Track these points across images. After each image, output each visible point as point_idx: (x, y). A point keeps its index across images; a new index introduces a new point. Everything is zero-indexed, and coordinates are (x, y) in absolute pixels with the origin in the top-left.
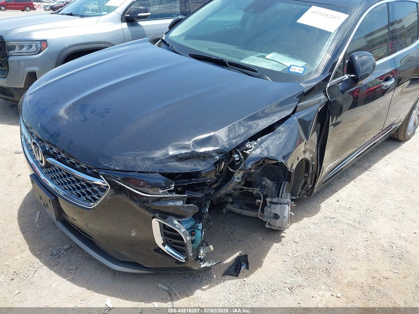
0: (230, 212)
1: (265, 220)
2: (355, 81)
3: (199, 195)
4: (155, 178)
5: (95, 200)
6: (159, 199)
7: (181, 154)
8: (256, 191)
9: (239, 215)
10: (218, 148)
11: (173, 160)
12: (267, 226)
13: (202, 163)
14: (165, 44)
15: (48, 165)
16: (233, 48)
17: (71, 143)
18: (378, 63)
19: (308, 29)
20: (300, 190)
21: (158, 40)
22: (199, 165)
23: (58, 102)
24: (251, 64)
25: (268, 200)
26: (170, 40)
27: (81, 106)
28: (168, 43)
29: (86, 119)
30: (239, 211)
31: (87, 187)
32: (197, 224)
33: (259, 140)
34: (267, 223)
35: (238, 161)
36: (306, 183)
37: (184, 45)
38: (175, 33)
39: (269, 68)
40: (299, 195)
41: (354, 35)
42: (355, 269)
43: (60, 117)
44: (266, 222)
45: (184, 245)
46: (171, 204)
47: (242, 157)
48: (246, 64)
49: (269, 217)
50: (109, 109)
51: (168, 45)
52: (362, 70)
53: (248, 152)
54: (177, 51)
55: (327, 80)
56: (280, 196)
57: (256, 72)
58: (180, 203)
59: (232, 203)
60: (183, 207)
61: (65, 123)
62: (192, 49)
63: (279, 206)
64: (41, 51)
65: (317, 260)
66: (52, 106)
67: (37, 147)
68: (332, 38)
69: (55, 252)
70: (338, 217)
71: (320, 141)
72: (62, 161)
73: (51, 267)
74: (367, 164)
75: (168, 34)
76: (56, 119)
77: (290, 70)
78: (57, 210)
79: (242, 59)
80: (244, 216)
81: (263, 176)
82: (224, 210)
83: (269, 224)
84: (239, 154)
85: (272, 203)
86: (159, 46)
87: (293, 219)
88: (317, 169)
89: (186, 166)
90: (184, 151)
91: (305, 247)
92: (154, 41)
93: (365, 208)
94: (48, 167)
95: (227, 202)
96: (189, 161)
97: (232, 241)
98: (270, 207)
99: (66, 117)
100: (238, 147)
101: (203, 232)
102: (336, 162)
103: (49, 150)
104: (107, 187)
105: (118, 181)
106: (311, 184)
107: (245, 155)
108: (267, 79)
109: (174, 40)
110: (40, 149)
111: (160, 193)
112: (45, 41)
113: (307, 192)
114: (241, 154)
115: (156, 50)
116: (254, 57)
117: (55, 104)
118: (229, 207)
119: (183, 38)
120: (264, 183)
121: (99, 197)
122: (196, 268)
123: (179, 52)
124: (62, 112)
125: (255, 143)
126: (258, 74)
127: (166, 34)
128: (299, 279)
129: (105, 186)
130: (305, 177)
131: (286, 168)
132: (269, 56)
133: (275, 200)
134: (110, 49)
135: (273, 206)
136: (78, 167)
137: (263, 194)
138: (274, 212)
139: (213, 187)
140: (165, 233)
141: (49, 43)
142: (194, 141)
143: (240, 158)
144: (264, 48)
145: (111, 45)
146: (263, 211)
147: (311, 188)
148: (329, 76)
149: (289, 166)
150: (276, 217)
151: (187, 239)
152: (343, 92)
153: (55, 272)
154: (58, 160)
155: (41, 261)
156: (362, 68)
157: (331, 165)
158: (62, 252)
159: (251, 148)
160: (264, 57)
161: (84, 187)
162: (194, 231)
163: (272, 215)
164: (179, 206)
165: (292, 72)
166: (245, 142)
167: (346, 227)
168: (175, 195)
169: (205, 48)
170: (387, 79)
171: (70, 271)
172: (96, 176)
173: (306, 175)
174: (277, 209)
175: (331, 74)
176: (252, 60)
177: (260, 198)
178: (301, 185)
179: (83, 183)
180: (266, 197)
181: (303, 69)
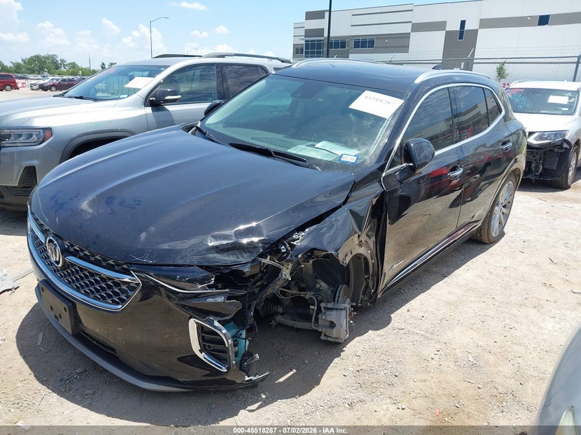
0: (280, 325)
1: (320, 330)
2: (413, 170)
3: (242, 292)
4: (193, 272)
5: (123, 301)
6: (197, 296)
7: (221, 245)
8: (309, 295)
9: (291, 328)
10: (262, 238)
11: (213, 251)
12: (323, 338)
13: (245, 255)
14: (201, 132)
15: (67, 266)
16: (280, 137)
17: (98, 237)
18: (437, 153)
19: (361, 115)
20: (361, 296)
21: (193, 127)
22: (242, 257)
23: (79, 195)
24: (299, 153)
25: (323, 305)
26: (207, 128)
27: (108, 198)
28: (204, 131)
29: (113, 212)
30: (290, 323)
31: (114, 287)
32: (241, 332)
33: (307, 230)
34: (323, 334)
35: (284, 253)
36: (367, 286)
37: (222, 132)
38: (212, 119)
39: (319, 157)
40: (361, 302)
41: (409, 126)
42: (425, 381)
43: (83, 211)
44: (321, 333)
45: (225, 351)
46: (210, 300)
47: (289, 249)
48: (294, 154)
49: (325, 326)
50: (139, 201)
51: (205, 134)
52: (419, 158)
53: (295, 243)
54: (214, 139)
55: (382, 169)
56: (336, 300)
57: (305, 161)
58: (220, 299)
59: (282, 314)
60: (224, 303)
61: (89, 217)
62: (234, 138)
63: (334, 312)
64: (43, 141)
65: (382, 373)
66: (71, 199)
67: (55, 245)
68: (386, 124)
69: (66, 377)
70: (409, 328)
71: (379, 238)
72: (85, 258)
73: (61, 393)
74: (445, 270)
75: (204, 121)
76: (78, 213)
77: (342, 159)
78: (73, 320)
79: (289, 149)
80: (298, 330)
81: (316, 278)
82: (273, 323)
83: (325, 335)
84: (285, 245)
85: (327, 309)
86: (193, 134)
87: (355, 332)
88: (378, 270)
89: (228, 259)
90: (225, 242)
91: (368, 361)
92: (188, 129)
93: (440, 318)
94: (65, 269)
95: (276, 313)
96: (230, 252)
97: (282, 357)
98: (325, 314)
99: (90, 211)
100: (284, 238)
101: (248, 342)
102: (402, 263)
103: (68, 248)
104: (138, 284)
105: (151, 276)
106: (373, 288)
107: (292, 246)
108: (316, 169)
109: (212, 127)
110: (58, 247)
111: (199, 289)
112: (50, 129)
113: (371, 298)
114: (288, 245)
115: (190, 138)
116: (303, 146)
117: (76, 196)
118: (279, 318)
119: (221, 125)
120: (318, 286)
121: (127, 298)
122: (238, 381)
123: (218, 141)
124: (85, 205)
125: (303, 234)
126: (307, 164)
127: (201, 121)
128: (361, 394)
129: (136, 284)
130: (366, 279)
131: (338, 261)
132: (318, 145)
133: (330, 305)
134: (131, 139)
135: (328, 313)
136: (104, 264)
137: (317, 300)
138: (329, 319)
139: (257, 284)
140: (203, 337)
141: (54, 131)
142: (236, 231)
143: (287, 249)
144: (312, 137)
145: (133, 134)
146: (317, 319)
147: (374, 294)
148: (385, 165)
149: (340, 258)
150: (332, 325)
151: (229, 342)
152: (401, 182)
153: (68, 398)
154: (80, 258)
155: (48, 388)
156: (419, 157)
157: (397, 266)
158: (75, 376)
159: (298, 239)
160: (313, 146)
161: (109, 287)
162: (236, 341)
163: (327, 324)
164: (219, 303)
165: (343, 162)
166: (292, 233)
167: (416, 337)
168: (214, 291)
169: (248, 137)
170: (454, 169)
171: (86, 397)
172: (127, 272)
173: (366, 277)
174: (332, 316)
175: (386, 163)
176: (301, 149)
177: (314, 305)
178: (362, 290)
179: (110, 283)
180: (320, 302)
181: (356, 158)
